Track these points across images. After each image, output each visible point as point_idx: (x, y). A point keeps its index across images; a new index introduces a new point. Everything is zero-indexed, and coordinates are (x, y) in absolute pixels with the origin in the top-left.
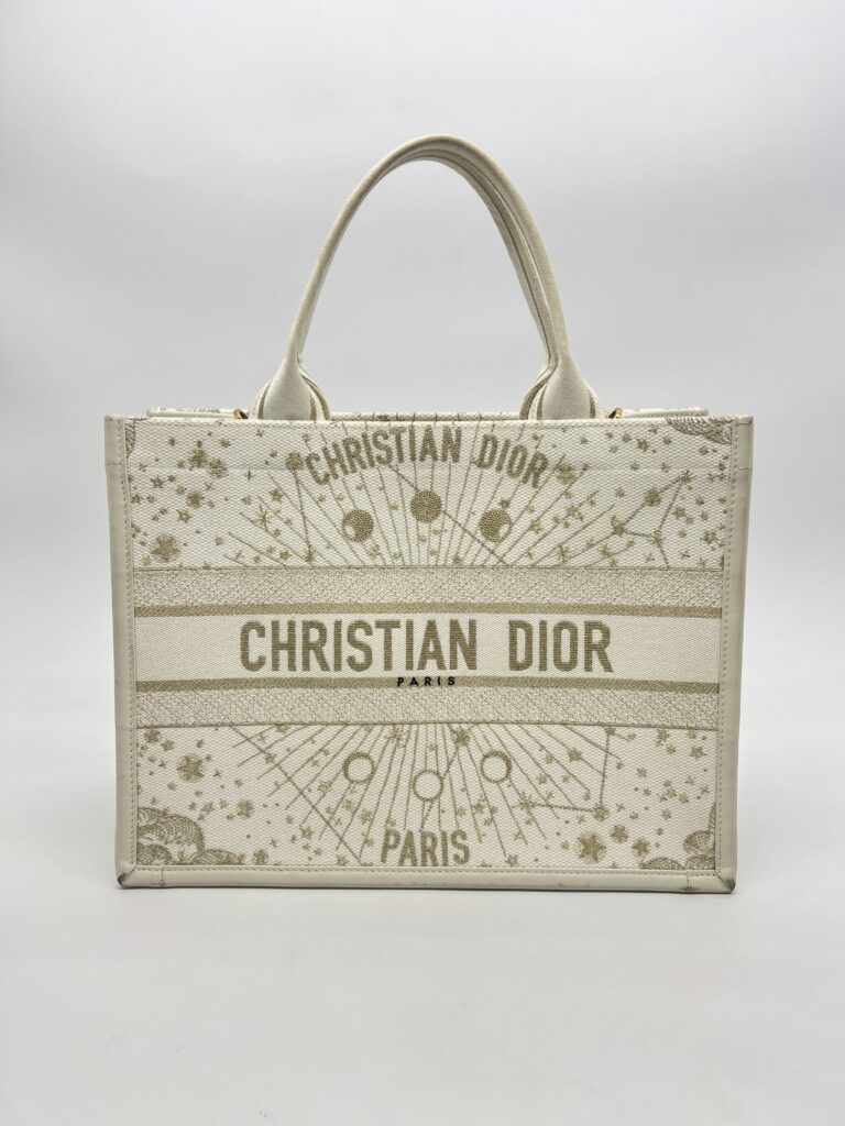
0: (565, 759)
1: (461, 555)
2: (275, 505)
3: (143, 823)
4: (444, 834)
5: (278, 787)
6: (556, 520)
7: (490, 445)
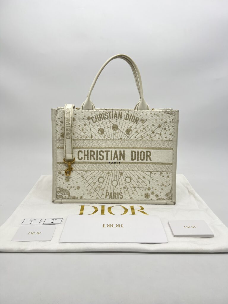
0: (142, 178)
1: (122, 137)
2: (85, 127)
3: (58, 190)
4: (118, 193)
5: (85, 183)
6: (141, 130)
7: (128, 115)
